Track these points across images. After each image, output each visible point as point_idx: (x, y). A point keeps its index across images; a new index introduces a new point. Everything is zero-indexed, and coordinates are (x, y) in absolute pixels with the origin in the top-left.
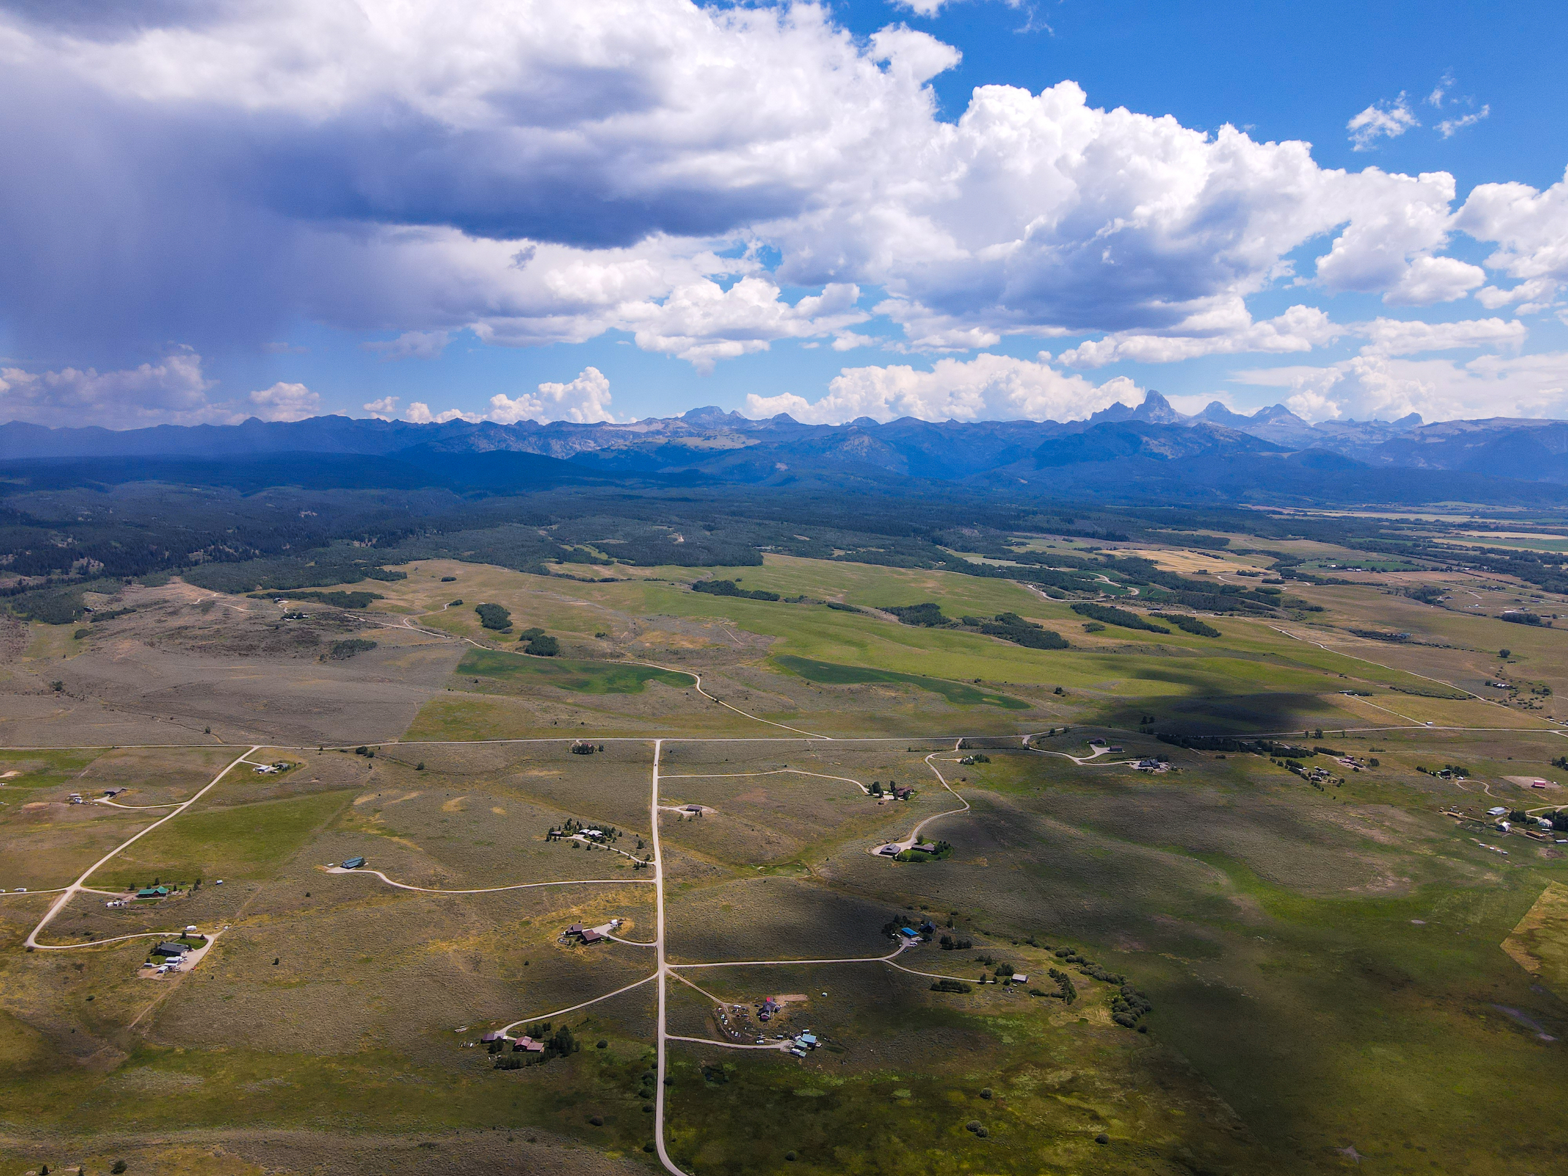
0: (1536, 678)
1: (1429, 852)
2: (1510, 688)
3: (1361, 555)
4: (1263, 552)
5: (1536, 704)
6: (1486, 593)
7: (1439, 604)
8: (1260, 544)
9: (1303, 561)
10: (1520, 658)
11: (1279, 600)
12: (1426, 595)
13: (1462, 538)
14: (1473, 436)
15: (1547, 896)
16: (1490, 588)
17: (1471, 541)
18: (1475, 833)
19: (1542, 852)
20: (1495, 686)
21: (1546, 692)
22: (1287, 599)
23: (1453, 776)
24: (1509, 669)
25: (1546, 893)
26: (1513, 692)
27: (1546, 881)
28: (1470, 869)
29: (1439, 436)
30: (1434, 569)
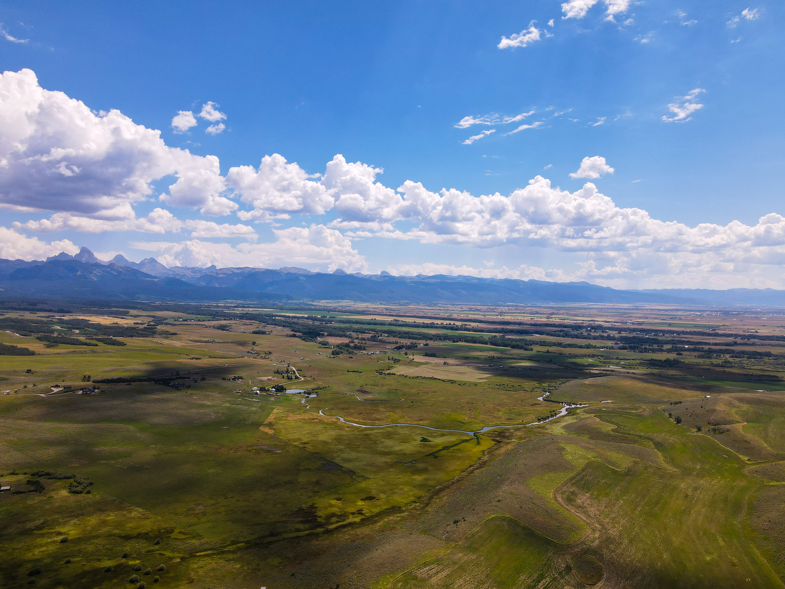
0: (266, 350)
1: (229, 405)
2: (256, 353)
3: (194, 316)
4: (146, 316)
5: (267, 357)
6: (246, 326)
7: (228, 330)
8: (145, 313)
9: (167, 319)
10: (260, 344)
11: (156, 331)
12: (222, 328)
13: (235, 310)
14: (237, 275)
15: (275, 411)
16: (247, 325)
17: (239, 311)
18: (246, 396)
19: (272, 399)
20: (251, 353)
21: (270, 353)
22: (160, 331)
23: (237, 380)
24: (256, 348)
25: (275, 410)
26: (258, 354)
27: (274, 407)
28: (245, 408)
29: (224, 274)
30: (224, 320)
